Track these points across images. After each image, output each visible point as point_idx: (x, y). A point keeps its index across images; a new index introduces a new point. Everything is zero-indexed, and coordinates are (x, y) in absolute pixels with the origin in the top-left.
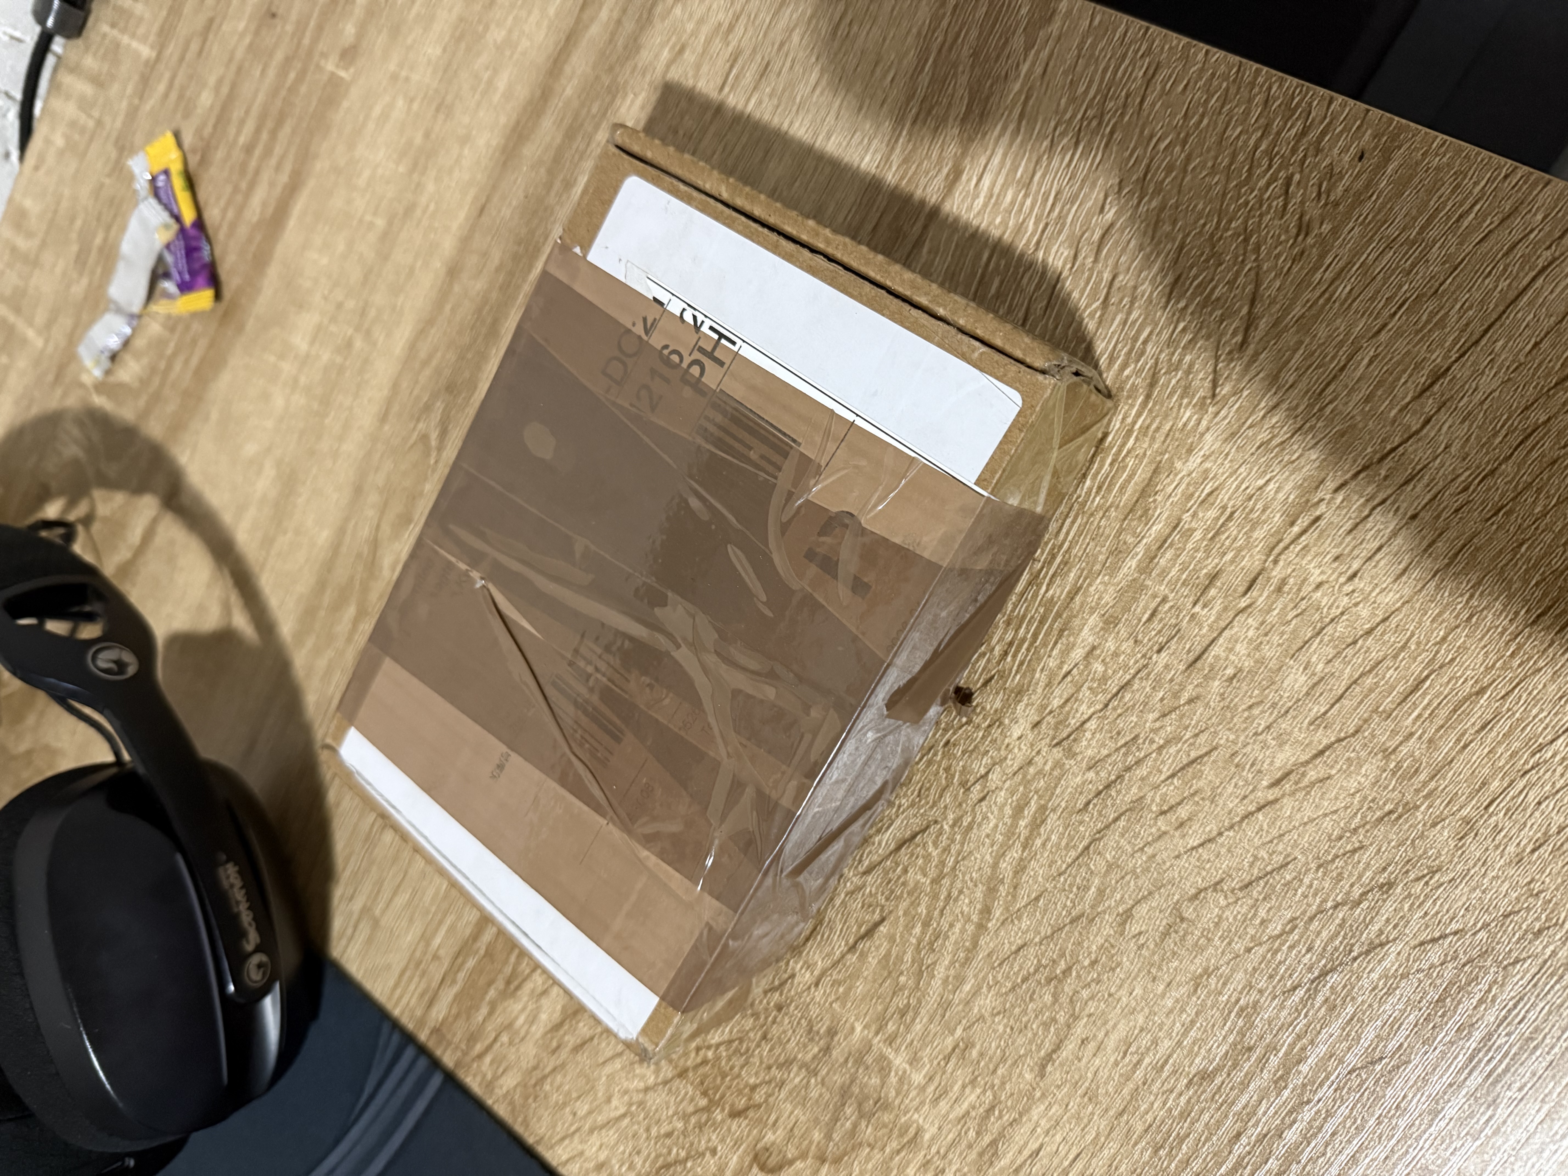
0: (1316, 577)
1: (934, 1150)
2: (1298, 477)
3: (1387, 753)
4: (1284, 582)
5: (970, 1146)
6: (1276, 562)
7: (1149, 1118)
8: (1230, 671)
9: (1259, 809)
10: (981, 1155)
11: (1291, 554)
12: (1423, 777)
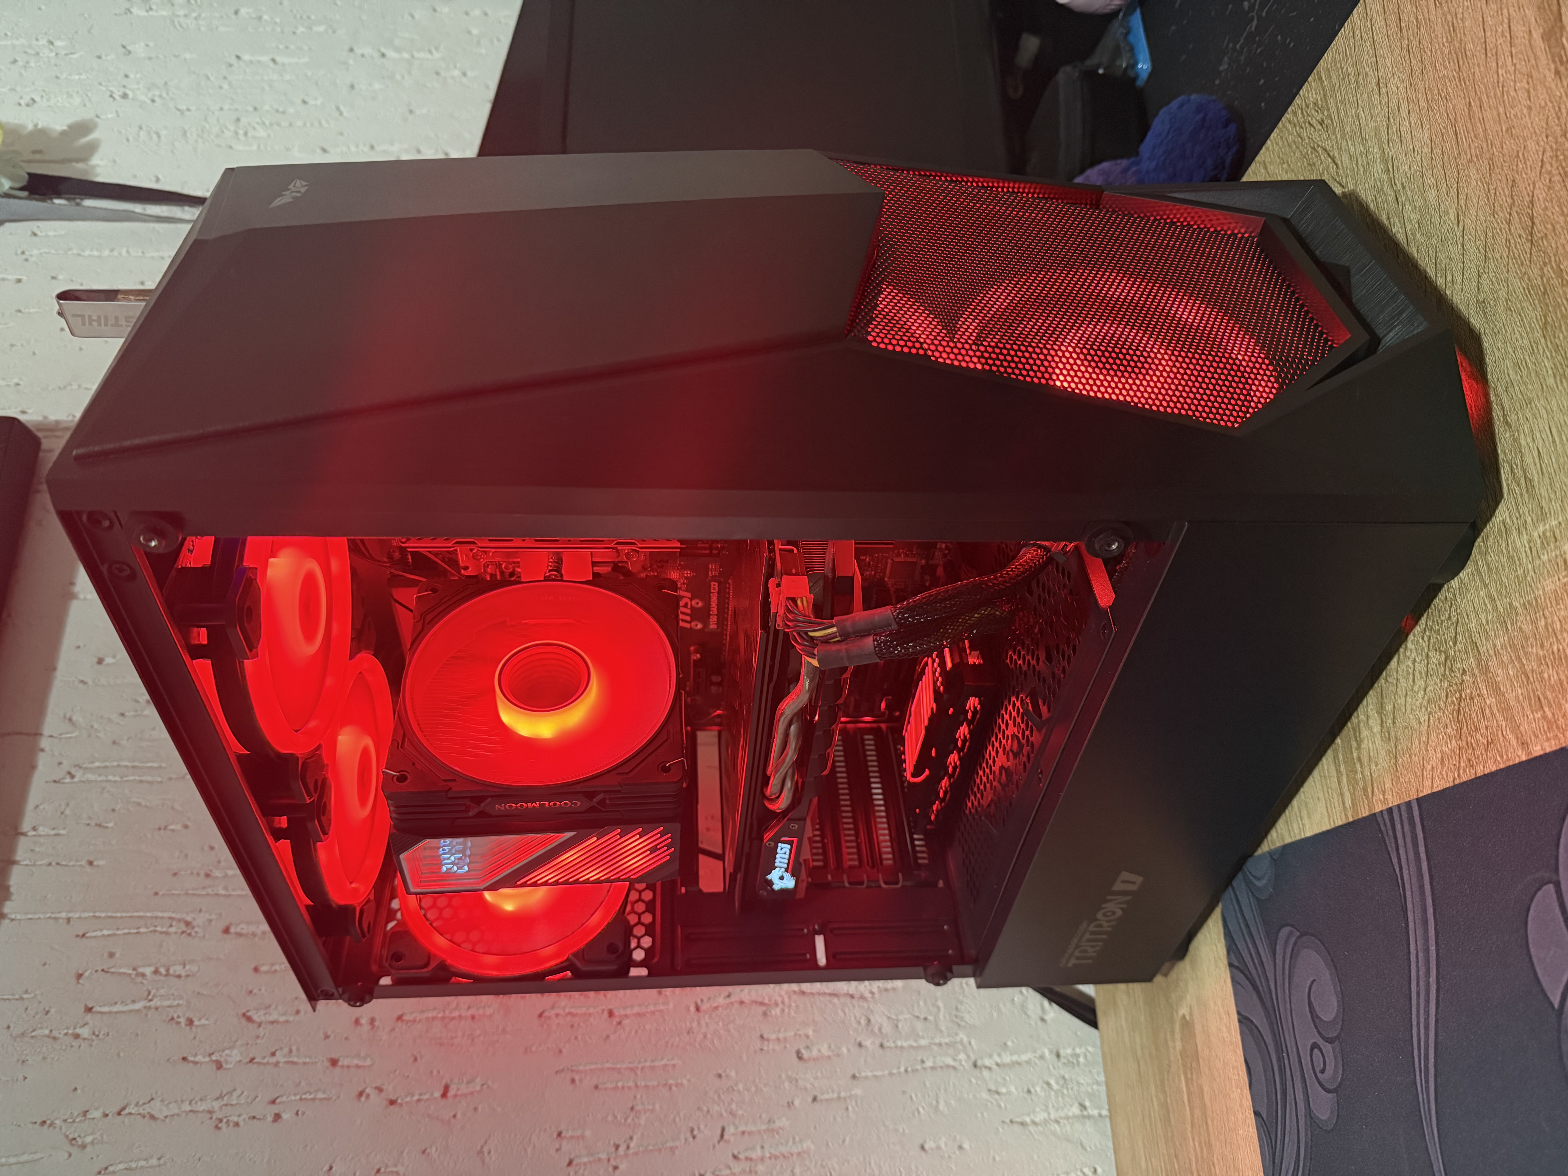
0: (1407, 167)
1: (1515, 521)
2: (1379, 160)
3: (1470, 161)
4: (1402, 184)
5: (1522, 495)
6: (1396, 185)
7: (1550, 372)
8: (1417, 226)
9: (1463, 237)
10: (1527, 491)
11: (1396, 176)
12: (1485, 146)
